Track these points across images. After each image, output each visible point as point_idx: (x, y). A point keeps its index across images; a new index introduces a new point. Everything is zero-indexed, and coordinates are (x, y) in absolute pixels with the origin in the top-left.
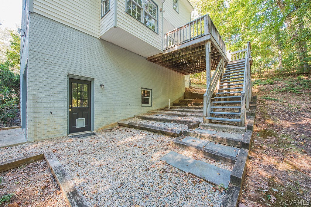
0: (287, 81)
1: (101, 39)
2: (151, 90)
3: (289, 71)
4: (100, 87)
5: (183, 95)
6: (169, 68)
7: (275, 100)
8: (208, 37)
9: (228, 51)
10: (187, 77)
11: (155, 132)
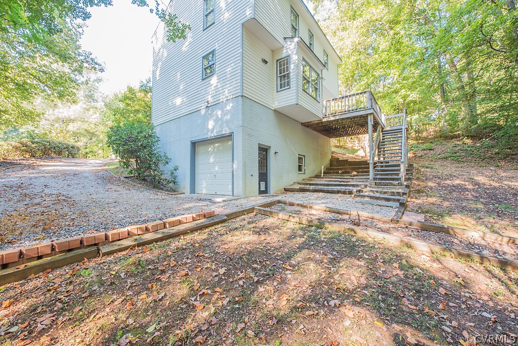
0: (450, 145)
1: (275, 111)
2: (304, 156)
3: (452, 132)
4: (274, 155)
5: (329, 162)
6: (318, 132)
7: (432, 168)
8: (371, 111)
9: (383, 115)
10: (334, 141)
11: (331, 193)
